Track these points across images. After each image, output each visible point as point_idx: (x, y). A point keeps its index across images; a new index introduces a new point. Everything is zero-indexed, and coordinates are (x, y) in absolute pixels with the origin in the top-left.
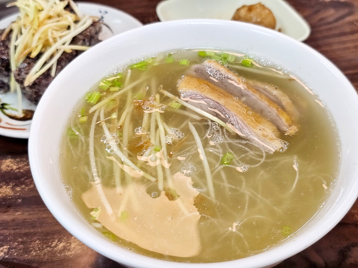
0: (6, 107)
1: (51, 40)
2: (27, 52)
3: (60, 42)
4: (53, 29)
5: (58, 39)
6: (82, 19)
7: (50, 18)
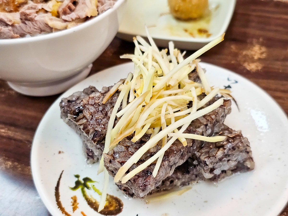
0: (89, 184)
1: (163, 121)
2: (128, 133)
3: (174, 125)
4: (169, 105)
5: (173, 121)
6: (209, 93)
7: (168, 87)
